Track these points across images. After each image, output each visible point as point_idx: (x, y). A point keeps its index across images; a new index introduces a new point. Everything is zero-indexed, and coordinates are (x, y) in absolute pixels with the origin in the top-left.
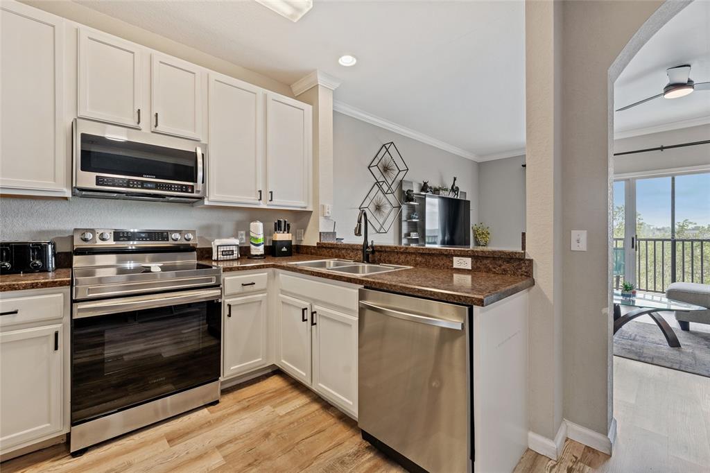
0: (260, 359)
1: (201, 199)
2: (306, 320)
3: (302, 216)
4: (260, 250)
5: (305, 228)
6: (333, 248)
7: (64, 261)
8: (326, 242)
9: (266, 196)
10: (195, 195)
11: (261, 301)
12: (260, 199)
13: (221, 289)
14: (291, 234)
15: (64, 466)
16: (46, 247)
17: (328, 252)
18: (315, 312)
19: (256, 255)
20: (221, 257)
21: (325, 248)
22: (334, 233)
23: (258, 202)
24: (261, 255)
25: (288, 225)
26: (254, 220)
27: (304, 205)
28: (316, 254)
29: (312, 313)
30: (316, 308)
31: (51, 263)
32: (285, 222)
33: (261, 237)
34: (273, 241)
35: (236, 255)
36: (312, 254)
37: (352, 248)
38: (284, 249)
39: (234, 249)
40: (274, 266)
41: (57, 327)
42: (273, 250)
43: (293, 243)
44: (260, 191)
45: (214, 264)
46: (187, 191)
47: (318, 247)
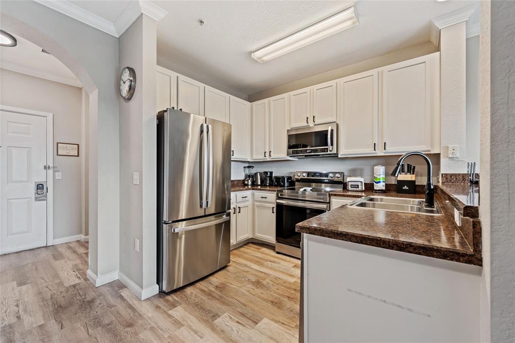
1: (336, 154)
4: (382, 187)
9: (380, 147)
14: (415, 176)
16: (285, 178)
19: (378, 190)
20: (350, 188)
23: (374, 151)
24: (383, 190)
25: (414, 167)
26: (377, 165)
27: (429, 149)
31: (286, 184)
32: (408, 164)
33: (382, 177)
34: (398, 181)
35: (361, 188)
38: (405, 188)
39: (359, 184)
43: (417, 183)
44: (374, 144)
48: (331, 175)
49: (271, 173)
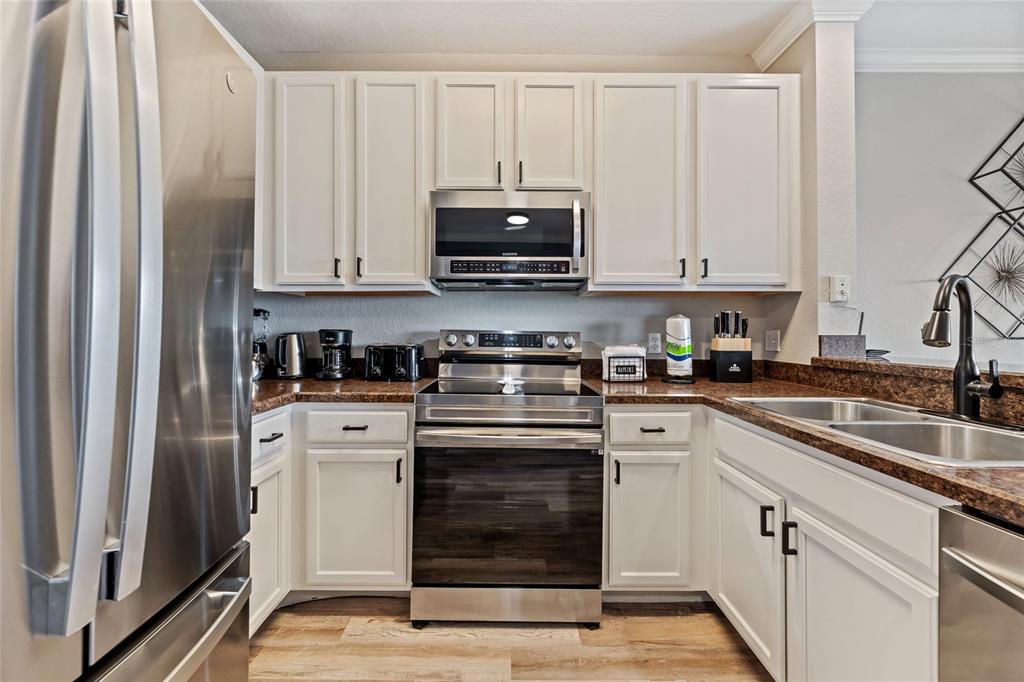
0: (676, 574)
1: (583, 282)
2: (772, 534)
3: (775, 304)
4: (685, 368)
5: (783, 328)
6: (855, 372)
7: (428, 369)
8: (836, 357)
9: (694, 268)
10: (571, 275)
11: (678, 465)
12: (683, 275)
13: (603, 433)
14: (748, 340)
15: (404, 635)
16: (410, 351)
17: (841, 381)
18: (794, 525)
19: (678, 377)
20: (614, 376)
21: (834, 370)
22: (860, 339)
23: (678, 280)
24: (686, 378)
25: (744, 321)
26: (674, 314)
27: (779, 281)
28: (810, 382)
29: (786, 526)
30: (796, 513)
31: (415, 372)
32: (737, 315)
33: (687, 344)
34: (712, 352)
35: (640, 373)
36: (799, 382)
37: (916, 377)
38: (735, 368)
39: (637, 364)
40: (704, 401)
41: (401, 453)
42: (710, 369)
43: (755, 358)
44: (683, 261)
45: (605, 387)
46: (560, 272)
47: (815, 368)
48: (552, 340)
49: (348, 334)
